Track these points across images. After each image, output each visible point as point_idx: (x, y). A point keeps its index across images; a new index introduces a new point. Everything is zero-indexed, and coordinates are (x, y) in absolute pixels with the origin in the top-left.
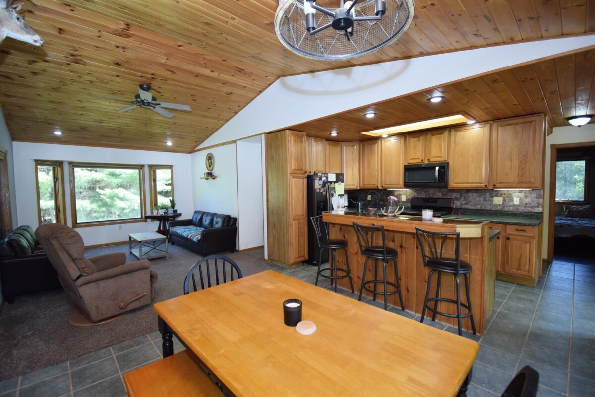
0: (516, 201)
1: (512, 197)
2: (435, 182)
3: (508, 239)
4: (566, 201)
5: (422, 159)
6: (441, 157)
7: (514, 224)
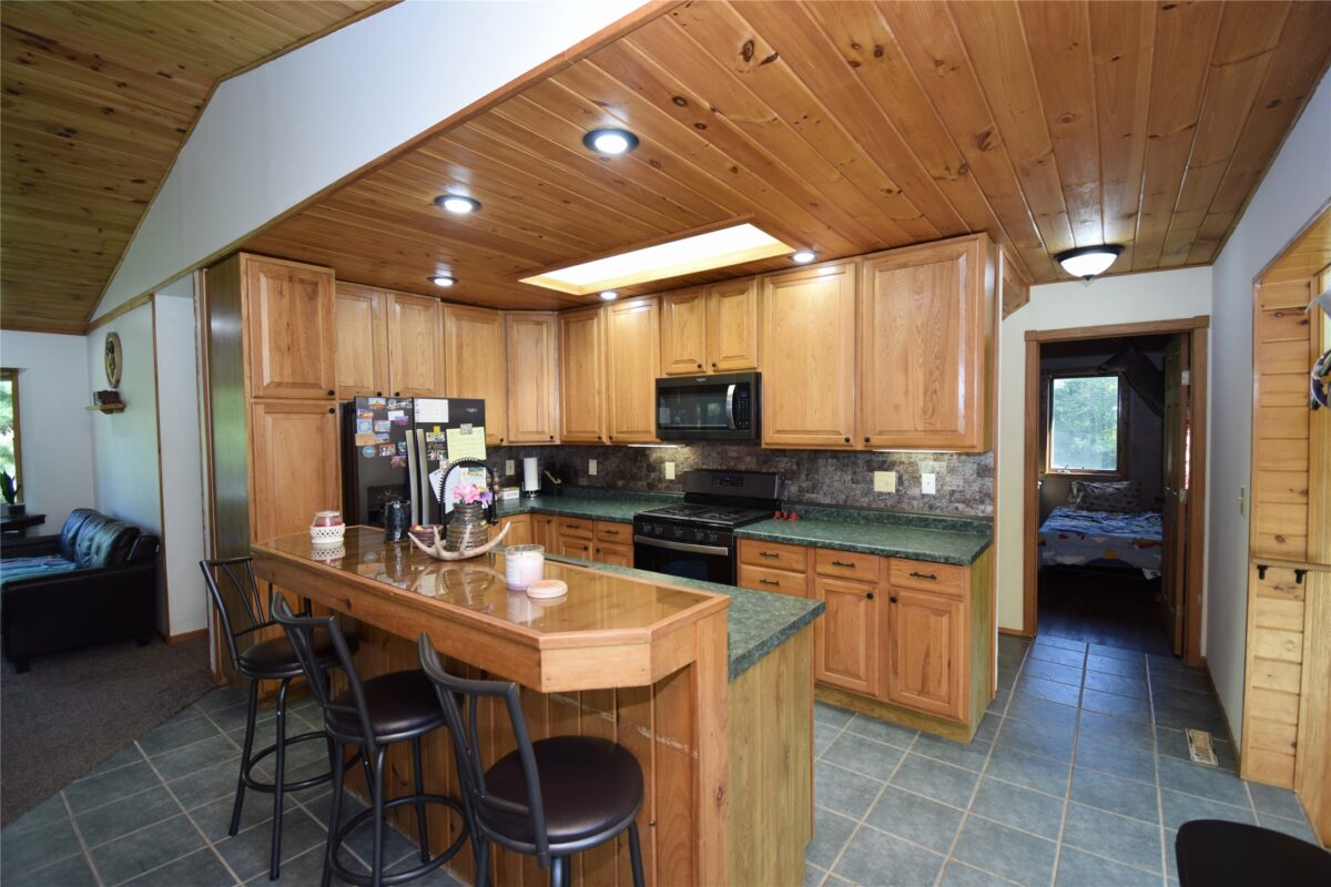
0: (929, 485)
1: (917, 471)
2: (727, 428)
3: (893, 600)
4: (1079, 471)
5: (699, 362)
6: (742, 357)
7: (907, 557)
